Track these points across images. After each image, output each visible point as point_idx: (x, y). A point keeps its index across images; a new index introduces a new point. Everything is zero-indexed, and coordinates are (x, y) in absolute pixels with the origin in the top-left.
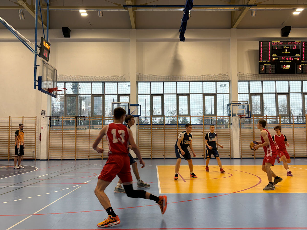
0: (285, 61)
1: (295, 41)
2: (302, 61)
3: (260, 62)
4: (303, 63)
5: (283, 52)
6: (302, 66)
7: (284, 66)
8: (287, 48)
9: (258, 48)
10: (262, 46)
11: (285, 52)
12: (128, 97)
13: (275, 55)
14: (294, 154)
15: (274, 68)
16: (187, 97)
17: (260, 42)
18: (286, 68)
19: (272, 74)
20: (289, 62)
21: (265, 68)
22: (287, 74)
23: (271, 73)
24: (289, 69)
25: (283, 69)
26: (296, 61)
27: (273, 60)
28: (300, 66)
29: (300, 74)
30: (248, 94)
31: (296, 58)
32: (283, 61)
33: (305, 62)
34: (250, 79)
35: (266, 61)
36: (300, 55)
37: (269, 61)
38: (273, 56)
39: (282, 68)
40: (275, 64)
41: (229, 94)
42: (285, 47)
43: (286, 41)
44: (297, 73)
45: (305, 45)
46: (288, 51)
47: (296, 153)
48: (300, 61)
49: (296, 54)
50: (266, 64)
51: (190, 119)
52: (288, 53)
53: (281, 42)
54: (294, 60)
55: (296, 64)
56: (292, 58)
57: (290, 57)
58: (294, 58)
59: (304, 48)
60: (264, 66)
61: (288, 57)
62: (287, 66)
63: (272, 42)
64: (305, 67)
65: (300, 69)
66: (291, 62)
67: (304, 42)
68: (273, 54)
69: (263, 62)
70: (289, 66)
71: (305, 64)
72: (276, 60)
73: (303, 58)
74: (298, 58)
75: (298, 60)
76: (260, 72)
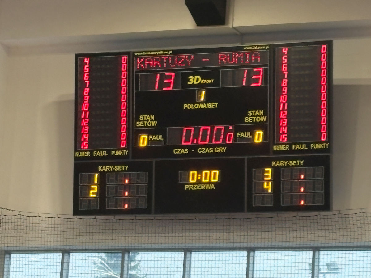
0: (196, 147)
1: (240, 49)
2: (275, 148)
3: (77, 154)
4: (280, 159)
5: (185, 106)
6: (277, 172)
7: (191, 173)
8: (205, 85)
10: (86, 77)
11: (194, 102)
13: (150, 120)
15: (143, 183)
17: (77, 56)
18: (199, 182)
19: (139, 217)
20: (214, 154)
21: (102, 184)
24: (213, 187)
25: (186, 187)
26: (250, 147)
27: (141, 145)
28: (269, 173)
29: (268, 214)
31: (249, 134)
32: (186, 151)
33: (291, 151)
35: (109, 152)
36: (265, 115)
37: (119, 153)
38: (139, 124)
39: (183, 185)
42: (194, 80)
44: (251, 209)
45: (288, 66)
46: (208, 100)
48: (265, 147)
49: (250, 112)
50: (108, 168)
52: (211, 106)
53: (175, 52)
54: (236, 141)
55: (246, 161)
56: (228, 133)
57: (219, 130)
58: (238, 134)
59: (285, 81)
60: (96, 175)
61: (209, 128)
62: (204, 172)
63: (136, 54)
64: (291, 177)
65: (267, 189)
66: (225, 151)
67: (285, 51)
68: (141, 116)
69: (91, 157)
70: (213, 172)
71: (292, 163)
72: (152, 143)
73: (283, 133)
74: (255, 132)
75: (256, 141)
76: (80, 207)
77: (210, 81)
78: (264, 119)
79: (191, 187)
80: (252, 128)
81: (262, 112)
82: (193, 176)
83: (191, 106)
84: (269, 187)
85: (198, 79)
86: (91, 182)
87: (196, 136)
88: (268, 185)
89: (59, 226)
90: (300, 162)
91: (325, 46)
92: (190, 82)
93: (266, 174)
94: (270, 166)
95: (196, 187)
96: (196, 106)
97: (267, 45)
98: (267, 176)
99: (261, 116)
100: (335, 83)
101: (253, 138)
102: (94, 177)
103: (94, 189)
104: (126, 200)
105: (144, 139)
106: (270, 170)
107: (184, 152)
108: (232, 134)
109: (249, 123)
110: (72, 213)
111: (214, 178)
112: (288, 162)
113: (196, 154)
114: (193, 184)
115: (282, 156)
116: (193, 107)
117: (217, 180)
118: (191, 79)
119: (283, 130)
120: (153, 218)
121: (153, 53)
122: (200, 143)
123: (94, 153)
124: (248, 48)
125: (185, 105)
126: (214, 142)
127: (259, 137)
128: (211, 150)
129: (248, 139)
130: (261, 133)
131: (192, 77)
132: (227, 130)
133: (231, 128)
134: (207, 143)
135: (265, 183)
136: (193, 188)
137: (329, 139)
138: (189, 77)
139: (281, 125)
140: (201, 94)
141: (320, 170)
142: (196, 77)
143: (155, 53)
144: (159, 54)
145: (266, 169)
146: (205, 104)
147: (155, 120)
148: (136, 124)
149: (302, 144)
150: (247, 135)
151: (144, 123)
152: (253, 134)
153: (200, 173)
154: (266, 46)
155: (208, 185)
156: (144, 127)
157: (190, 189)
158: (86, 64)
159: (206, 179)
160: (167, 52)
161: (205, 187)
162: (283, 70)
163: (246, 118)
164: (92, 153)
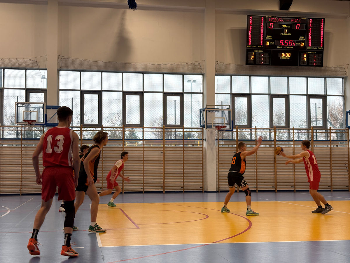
0: (284, 46)
1: (298, 18)
2: (307, 48)
3: (247, 46)
4: (309, 51)
5: (281, 34)
6: (308, 55)
7: (282, 54)
8: (287, 28)
9: (246, 26)
10: (251, 23)
12: (43, 94)
13: (270, 37)
14: (295, 186)
15: (268, 56)
16: (139, 96)
17: (248, 16)
18: (285, 57)
19: (266, 66)
20: (289, 49)
21: (255, 56)
22: (286, 67)
23: (262, 64)
24: (289, 58)
26: (299, 47)
27: (267, 45)
28: (305, 55)
29: (305, 67)
30: (230, 95)
33: (312, 49)
34: (232, 73)
35: (257, 46)
37: (261, 47)
39: (280, 57)
40: (269, 51)
41: (202, 93)
42: (284, 26)
43: (287, 16)
44: (300, 65)
45: (312, 24)
46: (288, 32)
47: (296, 184)
48: (304, 47)
49: (300, 37)
50: (257, 51)
51: (143, 131)
52: (289, 34)
53: (278, 17)
54: (296, 45)
55: (299, 51)
57: (291, 42)
58: (297, 43)
59: (311, 29)
60: (253, 53)
61: (288, 41)
62: (286, 54)
63: (266, 17)
64: (312, 57)
67: (311, 20)
68: (267, 36)
69: (252, 47)
70: (289, 54)
71: (312, 53)
72: (271, 44)
75: (302, 46)
76: (248, 63)
77: (289, 27)
78: (304, 39)
79: (282, 58)
81: (304, 37)
84: (305, 59)
86: (252, 55)
87: (284, 43)
90: (315, 53)
91: (323, 20)
94: (306, 53)
96: (284, 34)
103: (252, 57)
104: (262, 61)
105: (268, 43)
107: (280, 47)
108: (295, 43)
113: (284, 48)
115: (309, 50)
117: (290, 56)
119: (310, 43)
124: (300, 18)
126: (289, 45)
129: (299, 45)
130: (303, 43)
133: (294, 41)
137: (323, 47)
139: (309, 41)
140: (286, 30)
141: (320, 55)
143: (272, 17)
147: (272, 37)
148: (266, 38)
149: (315, 47)
151: (268, 38)
152: (301, 43)
154: (306, 18)
155: (287, 58)
158: (251, 18)
159: (287, 56)
160: (276, 17)
162: (310, 25)
163: (299, 39)
164: (252, 46)
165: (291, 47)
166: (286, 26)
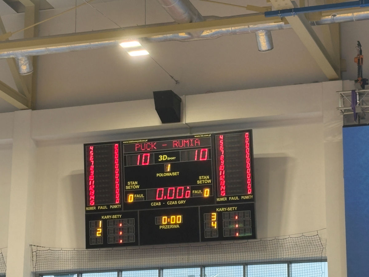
0: (166, 201)
1: (193, 137)
2: (218, 200)
3: (87, 209)
4: (221, 207)
6: (220, 215)
7: (163, 217)
8: (170, 161)
9: (82, 168)
10: (91, 158)
11: (163, 172)
13: (134, 185)
15: (132, 225)
17: (85, 145)
18: (169, 224)
19: (129, 248)
20: (178, 205)
21: (104, 227)
24: (178, 226)
25: (160, 227)
26: (201, 200)
27: (129, 201)
28: (214, 216)
29: (214, 243)
31: (200, 191)
32: (160, 204)
33: (228, 201)
35: (108, 206)
36: (210, 179)
37: (115, 207)
38: (128, 188)
39: (159, 226)
40: (133, 215)
42: (162, 158)
44: (204, 240)
45: (224, 147)
46: (172, 171)
48: (211, 199)
49: (200, 177)
50: (108, 217)
52: (175, 174)
53: (149, 140)
54: (192, 196)
55: (199, 209)
56: (187, 191)
57: (180, 190)
58: (193, 191)
59: (222, 157)
61: (174, 188)
62: (172, 217)
63: (124, 142)
64: (229, 218)
65: (214, 227)
66: (185, 203)
67: (221, 137)
68: (129, 183)
69: (97, 210)
70: (178, 216)
71: (230, 209)
72: (137, 200)
73: (223, 190)
74: (204, 190)
75: (205, 196)
76: (91, 243)
77: (173, 158)
78: (210, 181)
79: (163, 227)
80: (202, 187)
81: (208, 177)
82: (164, 220)
83: (162, 175)
84: (215, 225)
85: (165, 157)
86: (97, 226)
87: (165, 194)
88: (214, 223)
89: (76, 256)
90: (234, 208)
91: (248, 133)
92: (160, 159)
93: (212, 217)
94: (215, 211)
95: (167, 227)
96: (165, 174)
97: (210, 134)
98: (214, 218)
99: (208, 179)
100: (255, 157)
101: (203, 193)
102: (99, 223)
103: (99, 231)
104: (121, 237)
105: (131, 197)
106: (215, 214)
107: (158, 204)
108: (189, 191)
109: (200, 184)
110: (85, 247)
111: (179, 220)
112: (227, 208)
113: (166, 206)
114: (165, 225)
115: (222, 205)
116: (163, 175)
117: (180, 222)
118: (160, 157)
119: (223, 188)
120: (138, 248)
121: (135, 141)
122: (168, 198)
123: (99, 207)
124: (197, 136)
125: (157, 174)
126: (177, 198)
127: (207, 193)
128: (176, 203)
129: (200, 194)
131: (161, 156)
132: (185, 189)
133: (188, 188)
134: (173, 198)
135: (213, 223)
136: (165, 227)
137: (253, 193)
138: (160, 156)
139: (221, 184)
140: (167, 167)
141: (248, 212)
142: (164, 156)
143: (137, 141)
144: (139, 142)
145: (213, 214)
146: (170, 173)
147: (138, 184)
148: (125, 188)
149: (235, 196)
150: (199, 192)
151: (131, 187)
153: (169, 217)
154: (208, 134)
155: (175, 225)
156: (131, 189)
157: (163, 228)
158: (91, 150)
159: (173, 221)
160: (144, 141)
161: (173, 227)
162: (221, 149)
163: (198, 181)
164: (97, 208)
165: (182, 202)
166: (166, 156)
